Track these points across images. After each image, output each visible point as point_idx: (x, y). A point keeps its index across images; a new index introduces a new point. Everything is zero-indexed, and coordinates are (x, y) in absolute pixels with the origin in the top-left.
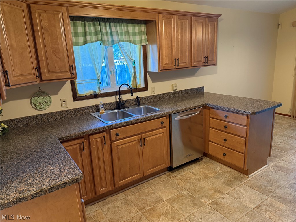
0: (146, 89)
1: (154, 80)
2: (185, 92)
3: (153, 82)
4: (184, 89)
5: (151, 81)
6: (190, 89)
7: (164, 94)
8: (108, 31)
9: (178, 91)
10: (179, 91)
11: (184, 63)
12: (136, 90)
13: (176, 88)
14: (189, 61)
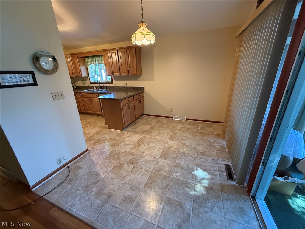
2: (131, 88)
3: (115, 81)
7: (120, 87)
10: (128, 87)
11: (116, 73)
12: (108, 83)
13: (126, 85)
14: (119, 72)
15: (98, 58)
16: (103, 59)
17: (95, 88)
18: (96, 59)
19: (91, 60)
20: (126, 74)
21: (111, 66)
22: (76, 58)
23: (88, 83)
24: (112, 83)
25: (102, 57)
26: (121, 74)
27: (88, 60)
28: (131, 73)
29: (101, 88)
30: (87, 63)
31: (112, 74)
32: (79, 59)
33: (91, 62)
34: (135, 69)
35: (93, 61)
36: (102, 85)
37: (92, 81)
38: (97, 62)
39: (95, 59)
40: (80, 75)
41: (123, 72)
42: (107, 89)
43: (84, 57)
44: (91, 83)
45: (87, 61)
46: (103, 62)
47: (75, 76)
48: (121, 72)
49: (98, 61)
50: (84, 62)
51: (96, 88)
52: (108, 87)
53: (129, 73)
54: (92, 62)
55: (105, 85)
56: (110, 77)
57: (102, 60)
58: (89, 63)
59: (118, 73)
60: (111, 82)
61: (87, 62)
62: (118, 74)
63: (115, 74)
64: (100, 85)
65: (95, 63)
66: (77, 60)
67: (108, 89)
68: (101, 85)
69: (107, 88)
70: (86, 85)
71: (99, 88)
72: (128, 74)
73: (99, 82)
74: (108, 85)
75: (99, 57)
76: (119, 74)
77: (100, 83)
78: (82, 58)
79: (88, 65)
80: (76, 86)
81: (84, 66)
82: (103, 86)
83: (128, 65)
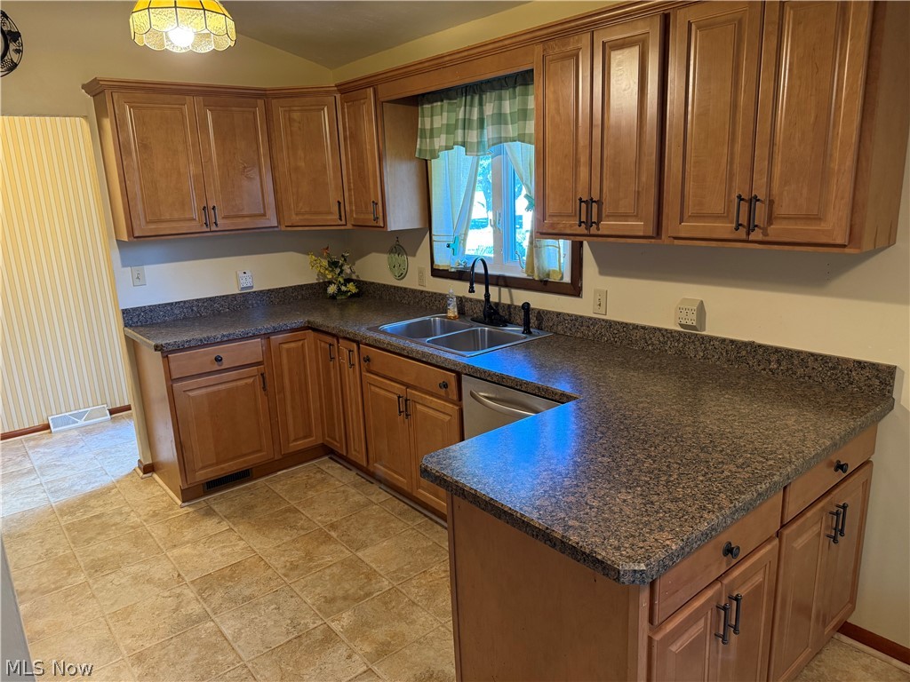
0: (574, 288)
1: (606, 268)
2: (744, 353)
3: (601, 273)
4: (746, 339)
5: (597, 269)
6: (777, 350)
7: (636, 327)
8: (475, 116)
9: (703, 337)
10: (711, 339)
11: (625, 217)
12: (545, 285)
13: (691, 320)
14: (651, 208)
15: (500, 99)
16: (531, 103)
17: (452, 311)
18: (489, 109)
19: (453, 115)
20: (724, 228)
21: (584, 158)
22: (369, 107)
23: (421, 272)
24: (574, 289)
25: (525, 94)
26: (671, 226)
27: (437, 118)
28: (777, 230)
29: (494, 315)
30: (432, 137)
31: (582, 230)
32: (380, 117)
33: (450, 129)
34: (841, 184)
35: (466, 124)
36: (505, 291)
37: (442, 261)
38: (490, 132)
39: (481, 112)
40: (376, 219)
41: (690, 210)
42: (527, 331)
43: (417, 101)
44: (437, 273)
45: (428, 126)
46: (531, 127)
47: (349, 227)
48: (671, 209)
49: (500, 119)
50: (413, 132)
51: (461, 312)
52: (541, 315)
53: (751, 228)
54: (460, 132)
55: (520, 297)
56: (564, 246)
57: (523, 114)
58: (440, 141)
59: (636, 217)
60: (567, 279)
61: (432, 129)
62: (637, 225)
63: (608, 225)
64: (487, 295)
65: (473, 136)
66: (370, 121)
67: (539, 328)
68: (493, 290)
69: (533, 320)
70: (410, 282)
71: (479, 311)
72: (742, 233)
73: (479, 269)
74: (539, 301)
75: (506, 93)
76: (650, 231)
77: (487, 280)
78: (401, 108)
79: (435, 155)
80: (359, 283)
81: (411, 156)
82: (506, 300)
83: (762, 152)
